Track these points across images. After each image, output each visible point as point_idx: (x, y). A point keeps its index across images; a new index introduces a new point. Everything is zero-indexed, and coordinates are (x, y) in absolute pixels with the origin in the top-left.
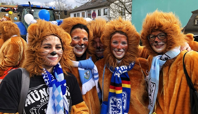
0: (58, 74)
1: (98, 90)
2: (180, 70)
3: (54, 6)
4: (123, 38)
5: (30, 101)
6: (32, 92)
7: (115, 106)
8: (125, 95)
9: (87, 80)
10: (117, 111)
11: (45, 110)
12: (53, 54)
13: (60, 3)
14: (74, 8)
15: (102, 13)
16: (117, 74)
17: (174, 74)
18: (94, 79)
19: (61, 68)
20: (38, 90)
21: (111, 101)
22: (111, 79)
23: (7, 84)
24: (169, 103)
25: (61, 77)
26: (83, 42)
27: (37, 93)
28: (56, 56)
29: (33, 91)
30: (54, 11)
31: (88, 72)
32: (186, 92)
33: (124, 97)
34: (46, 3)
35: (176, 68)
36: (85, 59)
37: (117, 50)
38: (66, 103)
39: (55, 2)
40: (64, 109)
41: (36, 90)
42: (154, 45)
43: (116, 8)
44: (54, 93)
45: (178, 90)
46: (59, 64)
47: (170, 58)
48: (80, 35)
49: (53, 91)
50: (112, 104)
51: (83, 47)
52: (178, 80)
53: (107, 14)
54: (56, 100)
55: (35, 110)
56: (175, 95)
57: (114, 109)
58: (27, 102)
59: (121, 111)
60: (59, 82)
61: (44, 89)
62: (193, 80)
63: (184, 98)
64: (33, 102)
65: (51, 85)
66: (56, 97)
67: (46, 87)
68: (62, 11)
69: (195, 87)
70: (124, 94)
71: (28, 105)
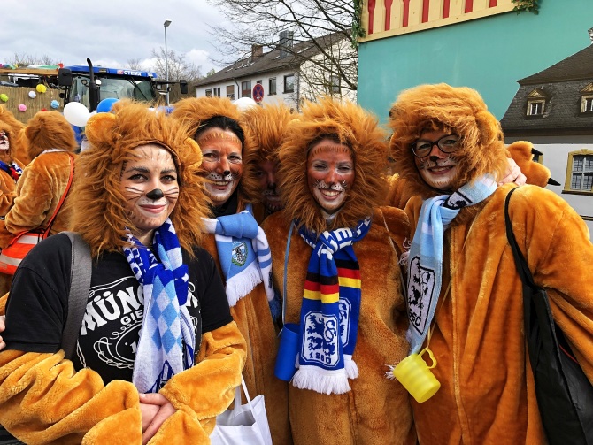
0: (166, 251)
1: (269, 293)
2: (496, 236)
3: (152, 71)
4: (341, 153)
5: (94, 320)
6: (99, 297)
7: (320, 336)
8: (344, 307)
9: (239, 268)
10: (325, 348)
11: (133, 345)
12: (154, 196)
13: (170, 61)
14: (206, 76)
15: (280, 87)
16: (324, 251)
17: (480, 246)
18: (259, 266)
19: (174, 232)
20: (114, 291)
21: (308, 324)
22: (308, 263)
23: (34, 276)
24: (467, 323)
25: (174, 258)
26: (228, 166)
27: (111, 299)
28: (163, 201)
29: (100, 293)
30: (154, 82)
31: (242, 248)
32: (512, 293)
33: (343, 313)
34: (133, 62)
35: (486, 231)
36: (234, 212)
37: (327, 187)
38: (189, 327)
39: (155, 59)
40: (184, 342)
41: (108, 293)
42: (426, 167)
43: (317, 74)
44: (158, 300)
45: (490, 288)
46: (170, 222)
47: (470, 202)
48: (219, 146)
49: (155, 294)
50: (311, 330)
51: (229, 178)
52: (491, 262)
53: (292, 91)
54: (161, 320)
55: (107, 344)
56: (483, 301)
57: (315, 345)
58: (86, 324)
59: (336, 351)
60: (169, 271)
61: (130, 289)
62: (531, 262)
63: (507, 311)
64: (101, 322)
65: (148, 279)
66: (161, 310)
67: (135, 284)
68: (173, 83)
69: (536, 280)
70: (343, 304)
71: (88, 330)
